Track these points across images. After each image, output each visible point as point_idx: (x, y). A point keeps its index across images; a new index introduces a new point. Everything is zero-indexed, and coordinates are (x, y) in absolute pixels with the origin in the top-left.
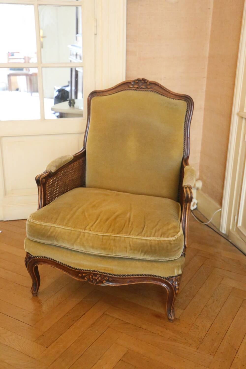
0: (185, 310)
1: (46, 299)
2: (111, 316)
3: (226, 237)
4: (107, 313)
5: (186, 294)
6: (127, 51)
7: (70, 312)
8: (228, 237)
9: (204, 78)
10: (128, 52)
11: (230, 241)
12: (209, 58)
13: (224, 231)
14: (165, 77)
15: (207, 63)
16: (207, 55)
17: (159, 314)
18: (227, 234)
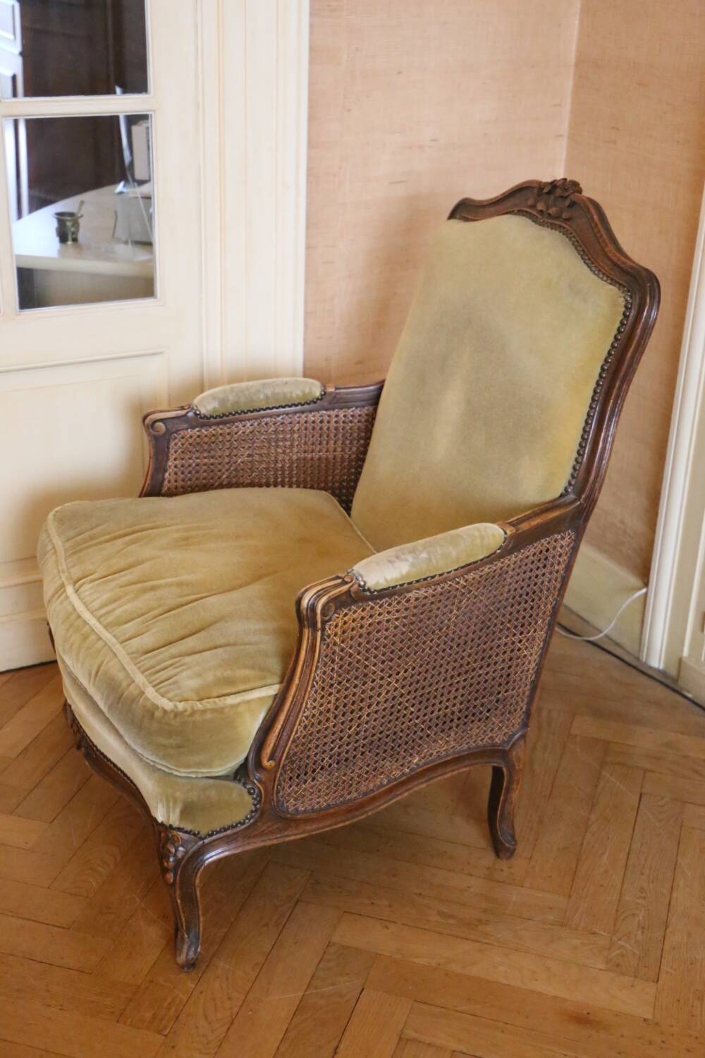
0: (658, 981)
1: (173, 1009)
2: (429, 1045)
3: (670, 682)
4: (410, 1033)
5: (636, 921)
6: (312, 49)
7: (282, 1049)
8: (676, 680)
9: (561, 136)
10: (316, 53)
11: (690, 696)
12: (577, 65)
13: (656, 659)
14: (435, 140)
15: (570, 84)
16: (572, 57)
17: (585, 1012)
18: (673, 672)
